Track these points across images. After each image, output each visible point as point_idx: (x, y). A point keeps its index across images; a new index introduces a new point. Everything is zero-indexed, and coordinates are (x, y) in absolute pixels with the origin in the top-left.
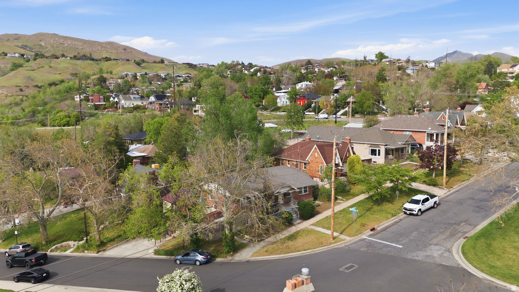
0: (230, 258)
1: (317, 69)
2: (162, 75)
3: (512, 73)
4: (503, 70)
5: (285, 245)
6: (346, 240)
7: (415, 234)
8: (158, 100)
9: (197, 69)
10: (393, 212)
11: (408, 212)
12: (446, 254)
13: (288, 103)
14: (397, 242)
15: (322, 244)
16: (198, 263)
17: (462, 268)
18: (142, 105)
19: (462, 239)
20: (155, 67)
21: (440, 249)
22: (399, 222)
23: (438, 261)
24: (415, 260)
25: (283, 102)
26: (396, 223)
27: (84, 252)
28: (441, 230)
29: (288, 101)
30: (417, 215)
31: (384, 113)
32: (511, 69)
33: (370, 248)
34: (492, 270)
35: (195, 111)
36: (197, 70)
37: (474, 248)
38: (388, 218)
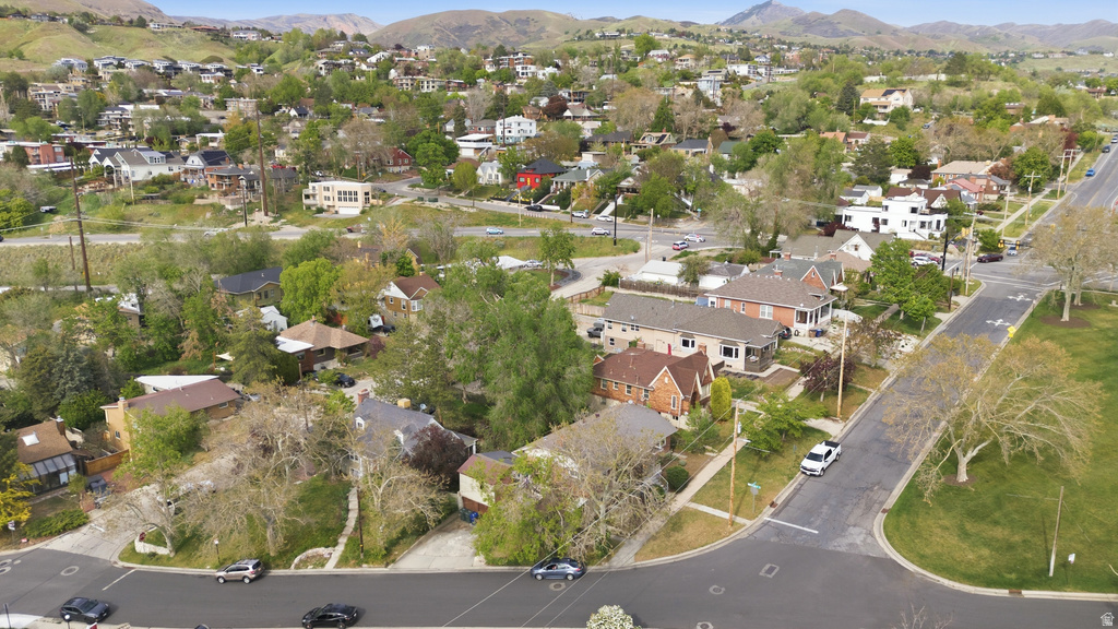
0: (607, 564)
1: (520, 66)
2: (156, 65)
3: (885, 107)
4: (870, 100)
5: (672, 539)
6: (747, 525)
7: (825, 509)
8: (210, 164)
9: (231, 44)
10: (788, 472)
11: (808, 473)
12: (869, 540)
13: (501, 180)
14: (809, 524)
15: (719, 535)
16: (570, 578)
17: (891, 559)
18: (171, 173)
19: (880, 514)
20: (128, 37)
21: (861, 533)
22: (799, 489)
23: (863, 550)
24: (839, 552)
25: (490, 176)
26: (797, 491)
27: (361, 566)
28: (855, 501)
29: (500, 174)
30: (820, 476)
31: (689, 215)
32: (883, 99)
33: (781, 537)
34: (922, 560)
35: (307, 197)
36: (232, 48)
37: (898, 530)
38: (785, 484)
